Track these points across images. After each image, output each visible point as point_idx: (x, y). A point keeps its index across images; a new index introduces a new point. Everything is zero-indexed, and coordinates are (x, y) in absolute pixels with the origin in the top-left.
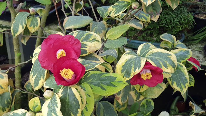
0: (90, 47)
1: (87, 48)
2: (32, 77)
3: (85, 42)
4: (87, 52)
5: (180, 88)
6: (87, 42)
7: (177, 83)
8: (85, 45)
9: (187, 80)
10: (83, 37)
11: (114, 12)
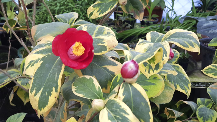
0: (108, 41)
1: (105, 43)
2: (35, 95)
3: (100, 37)
4: (107, 48)
5: (184, 90)
6: (102, 36)
7: (180, 86)
8: (102, 40)
9: (188, 80)
10: (95, 31)
11: (98, 11)
